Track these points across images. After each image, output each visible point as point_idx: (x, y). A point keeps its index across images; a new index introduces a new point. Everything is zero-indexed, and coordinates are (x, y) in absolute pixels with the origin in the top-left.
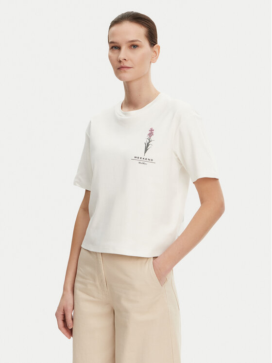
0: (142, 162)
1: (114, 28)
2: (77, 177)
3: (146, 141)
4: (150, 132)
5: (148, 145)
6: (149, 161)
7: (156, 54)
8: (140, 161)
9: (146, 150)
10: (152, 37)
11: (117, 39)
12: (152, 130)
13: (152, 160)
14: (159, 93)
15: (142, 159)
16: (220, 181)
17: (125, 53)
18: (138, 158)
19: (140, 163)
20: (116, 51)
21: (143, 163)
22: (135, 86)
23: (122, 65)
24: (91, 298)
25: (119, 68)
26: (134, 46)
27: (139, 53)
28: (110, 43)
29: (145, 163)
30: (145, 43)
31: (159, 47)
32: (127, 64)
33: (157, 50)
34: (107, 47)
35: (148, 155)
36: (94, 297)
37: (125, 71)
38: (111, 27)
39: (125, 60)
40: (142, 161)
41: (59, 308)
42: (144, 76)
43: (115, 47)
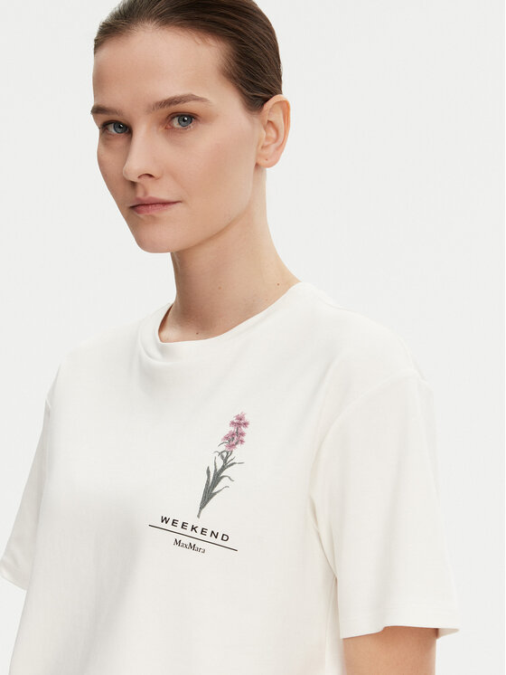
0: (186, 541)
3: (213, 461)
4: (233, 429)
5: (218, 477)
6: (213, 539)
7: (278, 132)
8: (179, 538)
9: (208, 495)
11: (119, 99)
12: (240, 423)
13: (225, 537)
15: (188, 531)
17: (147, 149)
18: (174, 522)
19: (178, 543)
20: (119, 142)
21: (192, 547)
22: (202, 262)
23: (140, 195)
25: (135, 207)
26: (179, 117)
27: (202, 140)
29: (199, 544)
30: (225, 103)
31: (285, 106)
32: (157, 191)
33: (277, 118)
35: (214, 517)
37: (155, 220)
39: (151, 176)
40: (190, 537)
43: (114, 126)
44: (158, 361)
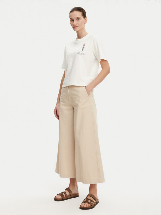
1: (71, 14)
2: (62, 66)
3: (82, 48)
5: (83, 49)
6: (83, 54)
7: (86, 20)
9: (82, 50)
10: (84, 15)
11: (73, 17)
12: (84, 44)
14: (88, 34)
16: (108, 61)
17: (75, 22)
18: (79, 53)
20: (72, 21)
22: (80, 32)
24: (65, 104)
25: (74, 27)
26: (78, 19)
27: (80, 21)
28: (70, 19)
30: (82, 18)
31: (87, 18)
32: (76, 25)
34: (69, 20)
35: (83, 52)
36: (66, 103)
37: (76, 28)
38: (70, 13)
40: (81, 54)
41: (55, 109)
42: (83, 29)
43: (72, 20)
44: (76, 42)
